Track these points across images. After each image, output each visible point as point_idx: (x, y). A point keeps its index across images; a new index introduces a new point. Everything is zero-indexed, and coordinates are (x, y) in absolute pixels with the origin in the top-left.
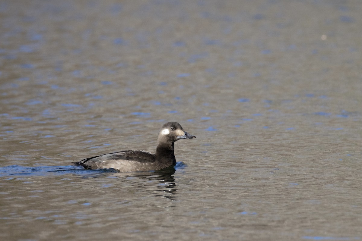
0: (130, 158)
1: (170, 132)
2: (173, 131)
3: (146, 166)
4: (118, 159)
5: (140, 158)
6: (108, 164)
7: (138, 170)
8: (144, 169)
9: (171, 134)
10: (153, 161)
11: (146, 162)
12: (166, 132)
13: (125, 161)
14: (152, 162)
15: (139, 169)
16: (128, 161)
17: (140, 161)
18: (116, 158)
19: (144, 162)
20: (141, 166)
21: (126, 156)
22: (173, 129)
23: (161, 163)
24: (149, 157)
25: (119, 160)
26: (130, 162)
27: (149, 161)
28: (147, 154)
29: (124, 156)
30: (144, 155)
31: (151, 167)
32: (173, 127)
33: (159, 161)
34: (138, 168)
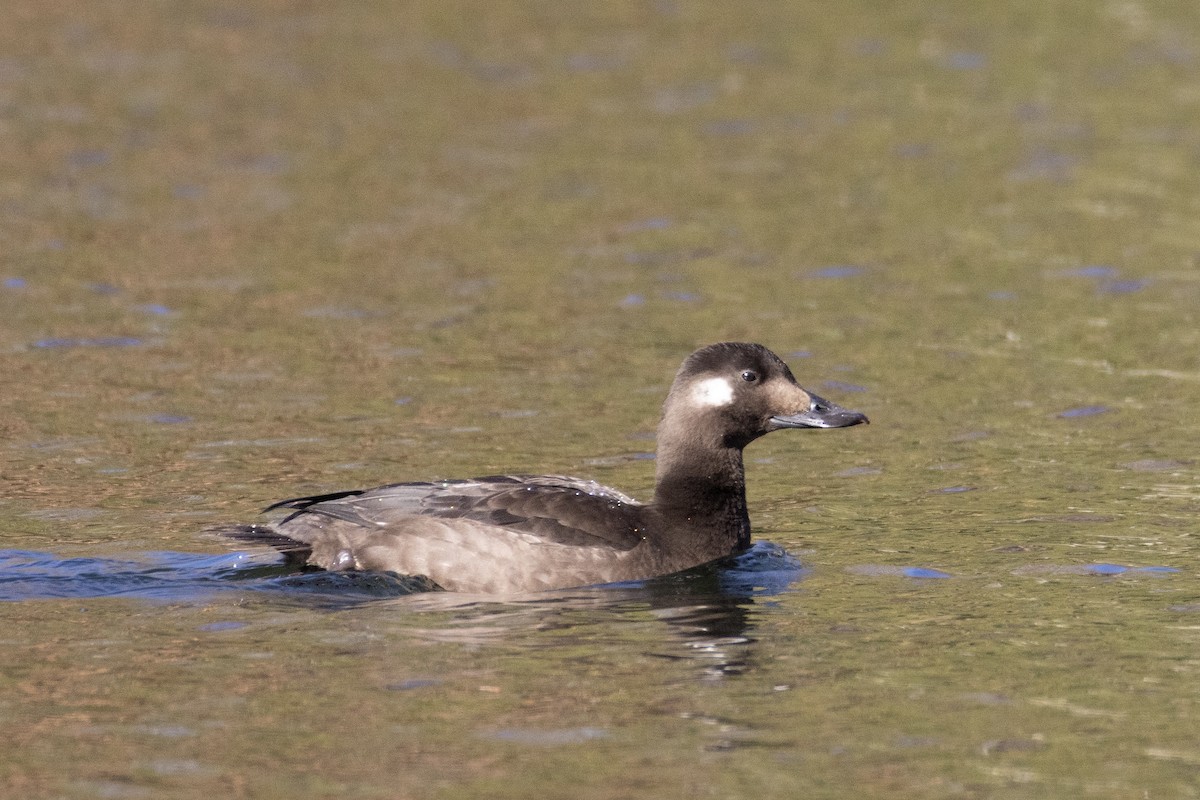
0: (511, 516)
1: (735, 393)
2: (754, 388)
3: (589, 560)
4: (453, 515)
5: (562, 522)
6: (399, 539)
7: (545, 579)
8: (579, 580)
9: (746, 406)
10: (625, 543)
11: (592, 544)
12: (717, 391)
13: (489, 528)
14: (621, 548)
15: (554, 576)
16: (500, 530)
17: (563, 535)
18: (444, 509)
19: (582, 544)
20: (566, 565)
21: (493, 506)
22: (751, 378)
23: (669, 554)
24: (608, 524)
25: (459, 521)
26: (512, 534)
27: (609, 543)
28: (598, 508)
29: (483, 503)
30: (584, 508)
31: (615, 571)
32: (750, 367)
33: (659, 546)
34: (548, 573)
